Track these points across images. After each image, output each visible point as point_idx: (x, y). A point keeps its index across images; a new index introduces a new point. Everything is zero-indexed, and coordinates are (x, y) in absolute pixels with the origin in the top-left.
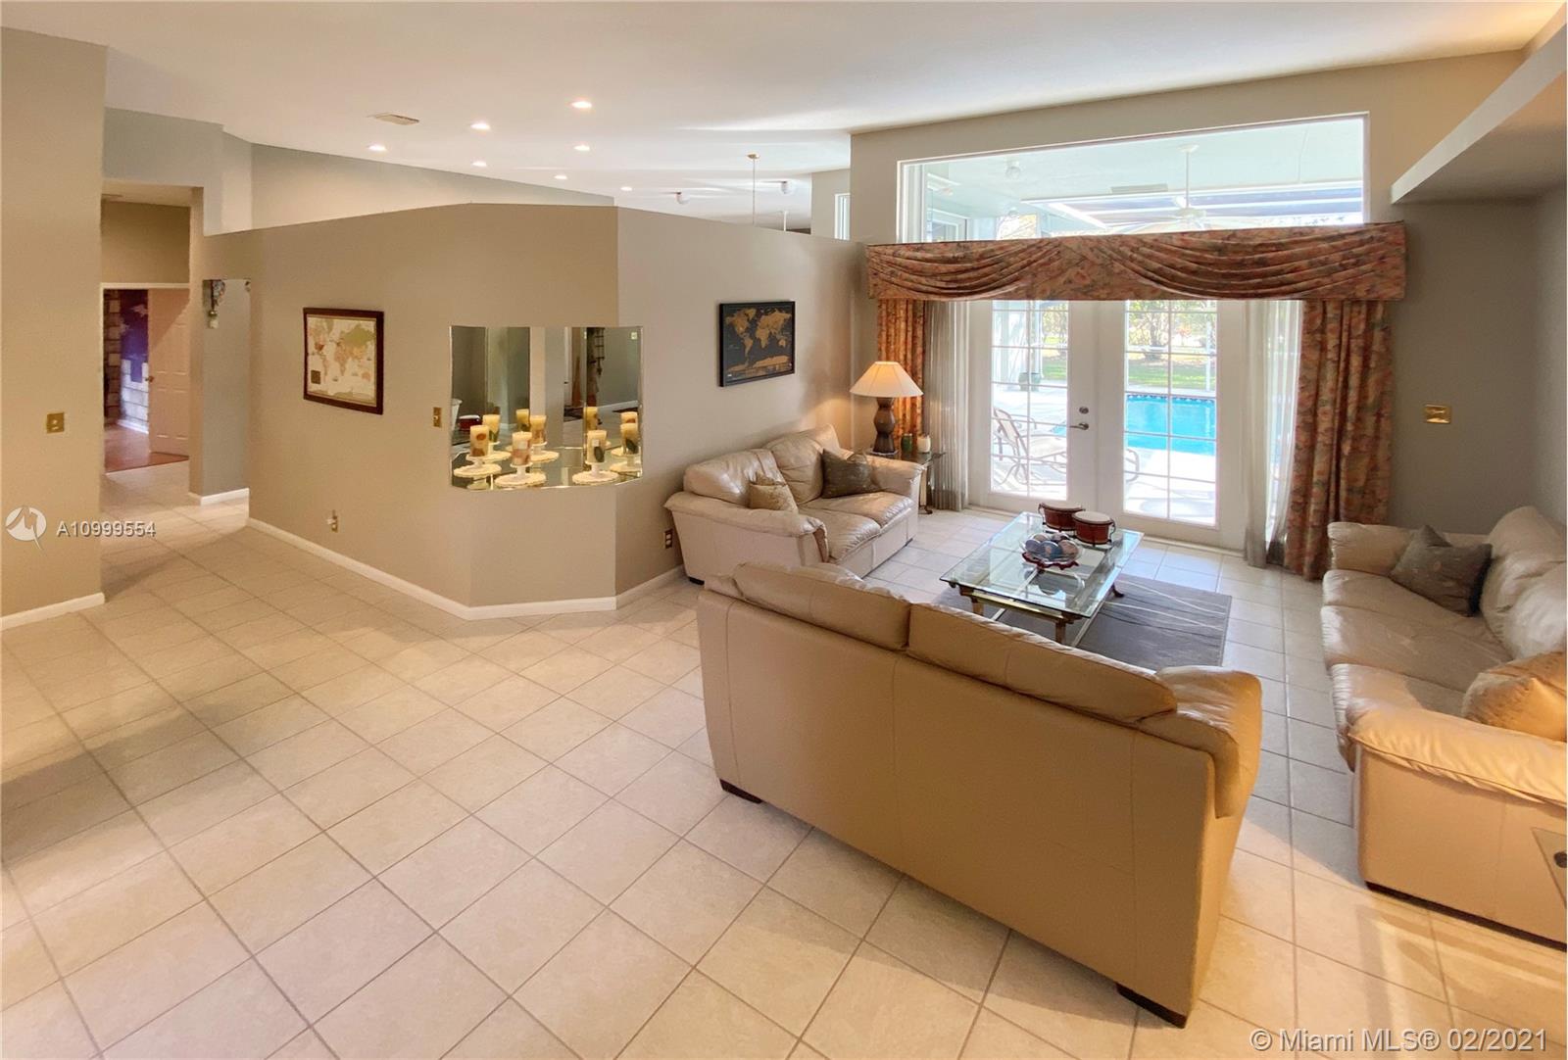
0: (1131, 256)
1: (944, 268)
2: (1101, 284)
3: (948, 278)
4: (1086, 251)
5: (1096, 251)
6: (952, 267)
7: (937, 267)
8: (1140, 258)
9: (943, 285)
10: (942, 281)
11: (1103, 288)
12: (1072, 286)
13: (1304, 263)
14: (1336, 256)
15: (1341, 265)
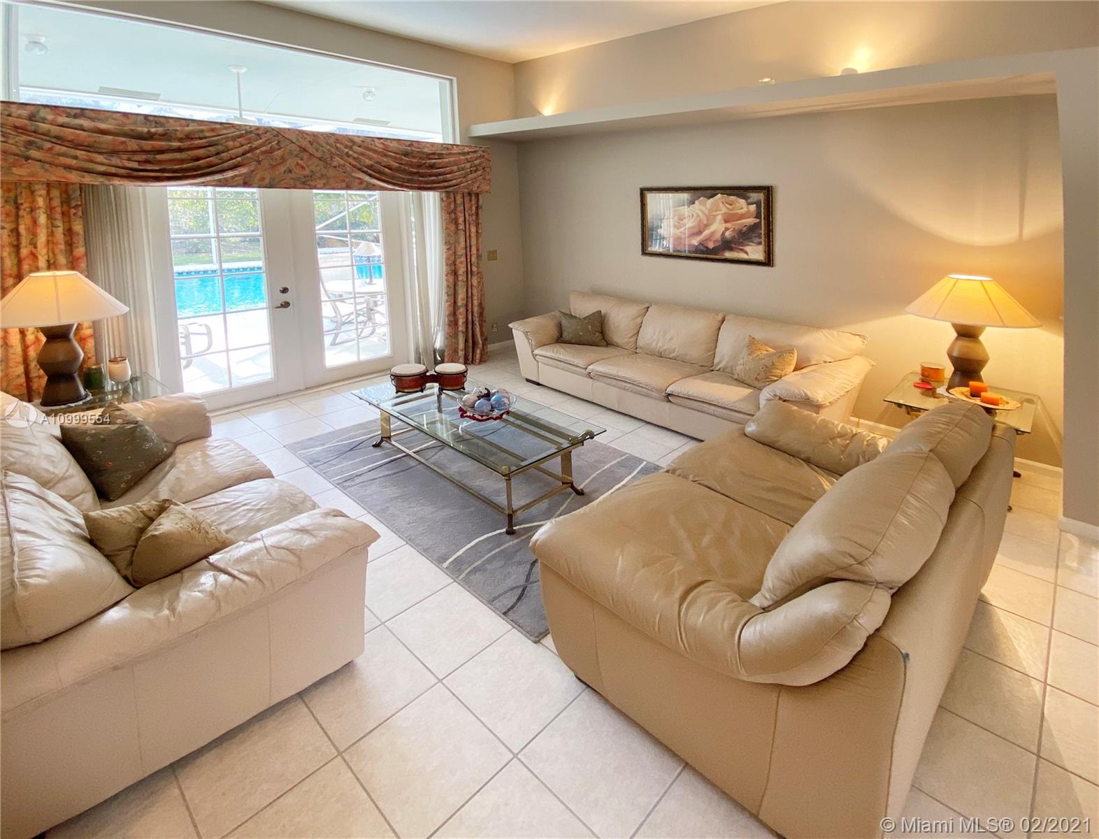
0: (347, 152)
1: (133, 144)
2: (318, 175)
3: (142, 157)
4: (305, 144)
5: (315, 144)
6: (148, 145)
7: (123, 143)
8: (355, 155)
9: (135, 165)
10: (129, 160)
11: (320, 178)
12: (293, 175)
13: (455, 168)
14: (468, 165)
15: (471, 171)
